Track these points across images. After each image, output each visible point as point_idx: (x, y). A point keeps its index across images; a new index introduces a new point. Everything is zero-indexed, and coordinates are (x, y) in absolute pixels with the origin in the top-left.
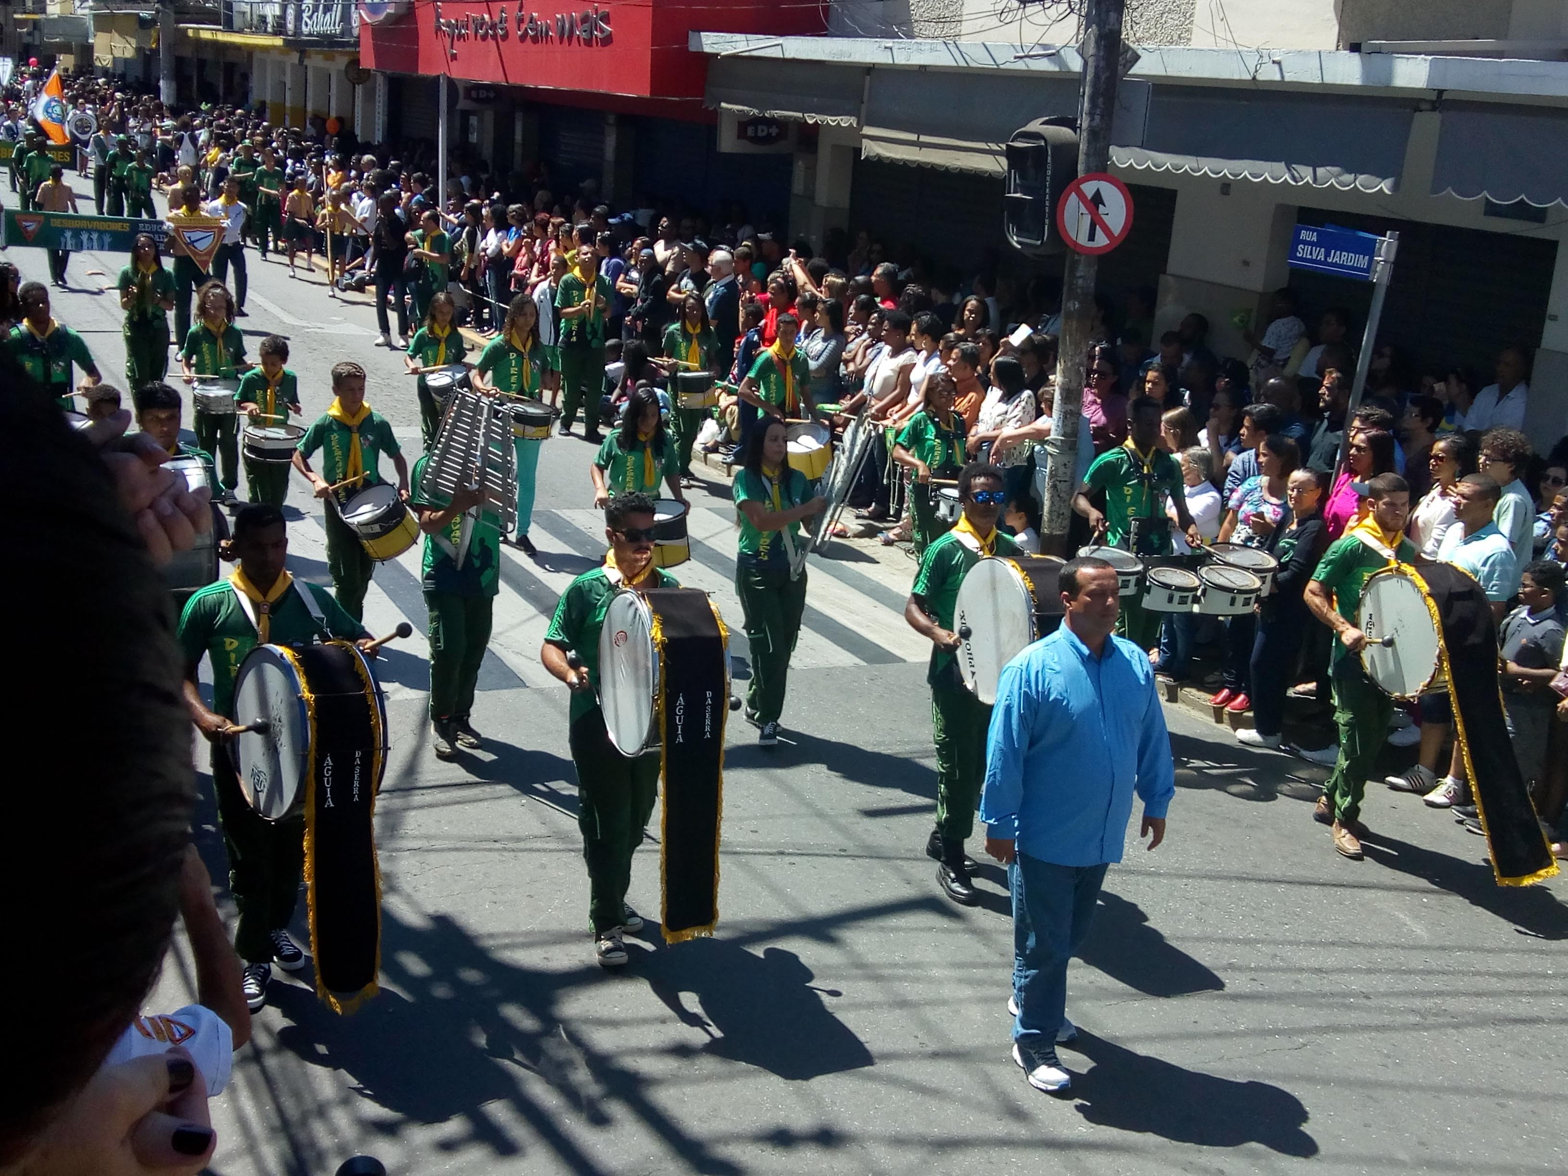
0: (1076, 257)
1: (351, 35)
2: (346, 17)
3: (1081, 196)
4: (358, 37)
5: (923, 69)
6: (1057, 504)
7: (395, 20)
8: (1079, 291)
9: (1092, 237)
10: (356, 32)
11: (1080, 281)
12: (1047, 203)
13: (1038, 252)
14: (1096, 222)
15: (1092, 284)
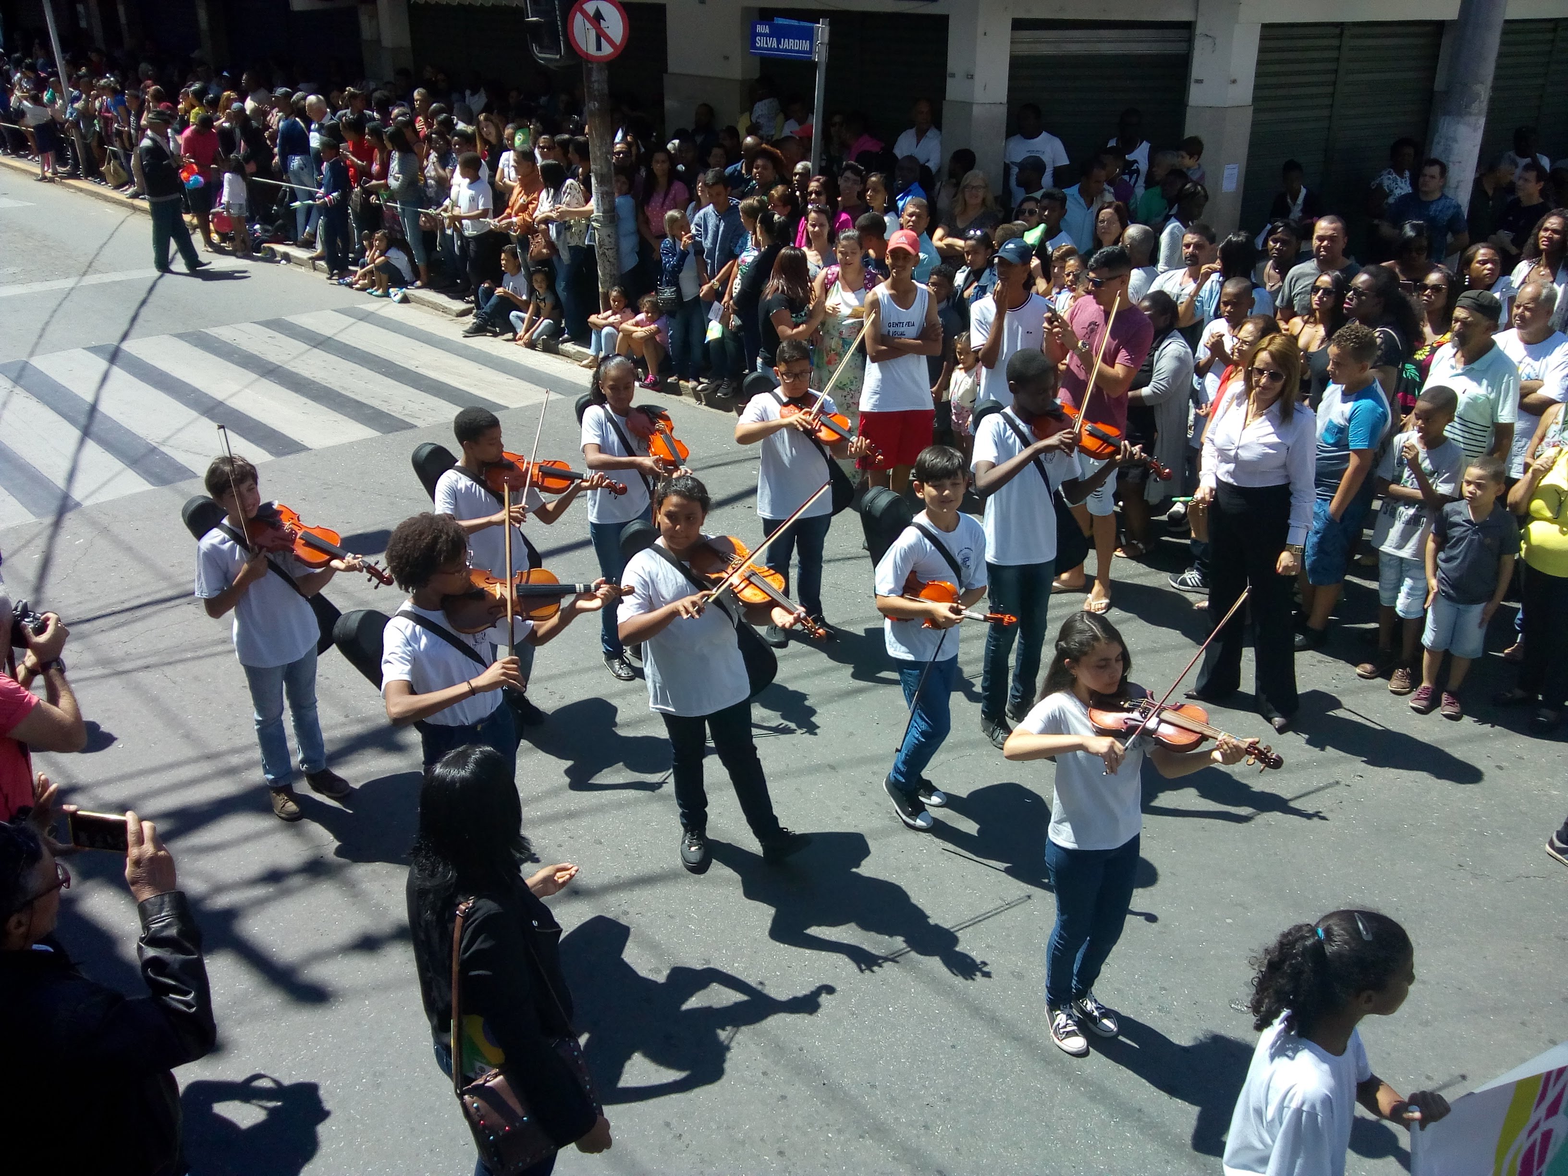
0: (590, 66)
3: (585, 14)
6: (608, 268)
8: (596, 93)
9: (599, 48)
11: (596, 85)
12: (559, 23)
13: (559, 64)
14: (600, 35)
15: (606, 86)
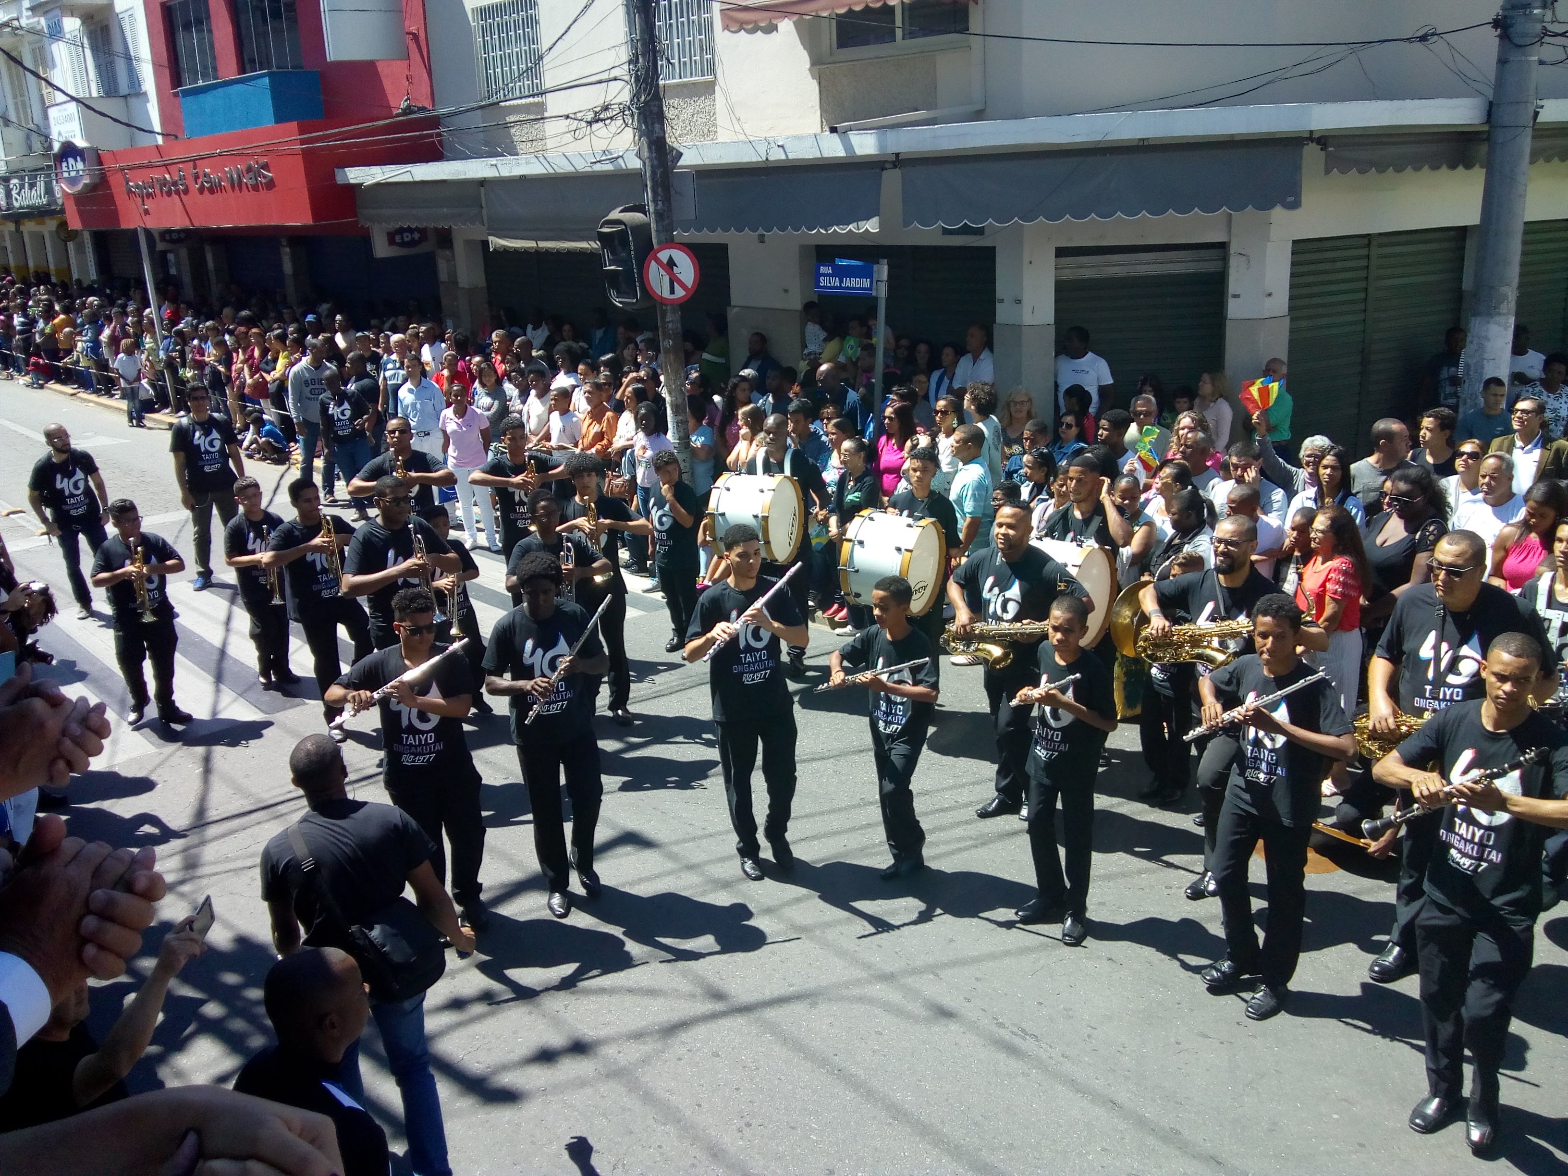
0: (664, 308)
1: (56, 204)
2: (49, 191)
3: (659, 261)
4: (63, 205)
5: (523, 179)
7: (92, 188)
8: (670, 332)
9: (672, 292)
10: (60, 202)
11: (670, 325)
12: (636, 271)
14: (673, 280)
15: (680, 326)
